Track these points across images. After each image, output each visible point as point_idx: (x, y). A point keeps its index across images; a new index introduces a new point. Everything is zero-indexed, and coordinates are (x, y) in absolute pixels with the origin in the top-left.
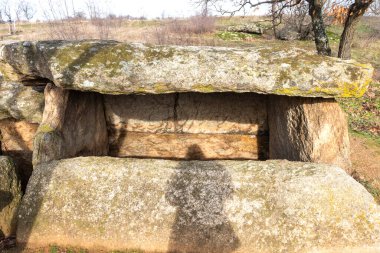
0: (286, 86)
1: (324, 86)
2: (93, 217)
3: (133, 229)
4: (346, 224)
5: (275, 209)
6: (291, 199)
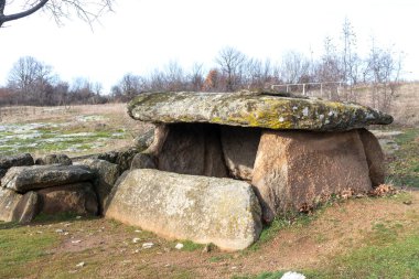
0: (215, 116)
1: (234, 116)
2: (130, 203)
3: (142, 213)
4: (225, 222)
5: (198, 207)
6: (207, 201)
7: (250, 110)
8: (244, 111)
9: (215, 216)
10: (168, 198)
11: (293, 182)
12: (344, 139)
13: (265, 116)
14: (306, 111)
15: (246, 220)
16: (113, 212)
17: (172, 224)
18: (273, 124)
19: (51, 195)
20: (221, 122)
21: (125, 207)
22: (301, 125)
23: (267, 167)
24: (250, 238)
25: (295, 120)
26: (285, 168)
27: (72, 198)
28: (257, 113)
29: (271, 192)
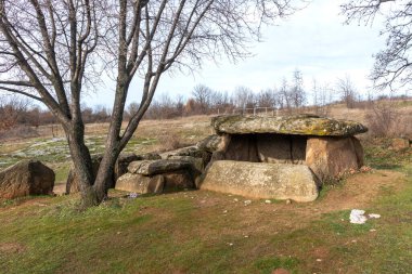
0: (283, 129)
1: (297, 129)
2: (220, 180)
3: (230, 185)
4: (297, 187)
5: (275, 180)
6: (281, 176)
7: (307, 125)
8: (304, 126)
9: (289, 184)
10: (250, 176)
11: (329, 165)
12: (346, 141)
13: (316, 129)
14: (337, 126)
15: (312, 185)
16: (206, 186)
17: (256, 190)
18: (320, 133)
19: (170, 177)
20: (287, 132)
21: (217, 183)
22: (334, 133)
23: (316, 157)
24: (316, 195)
25: (332, 131)
26: (325, 157)
27: (180, 179)
28: (312, 128)
29: (319, 170)
